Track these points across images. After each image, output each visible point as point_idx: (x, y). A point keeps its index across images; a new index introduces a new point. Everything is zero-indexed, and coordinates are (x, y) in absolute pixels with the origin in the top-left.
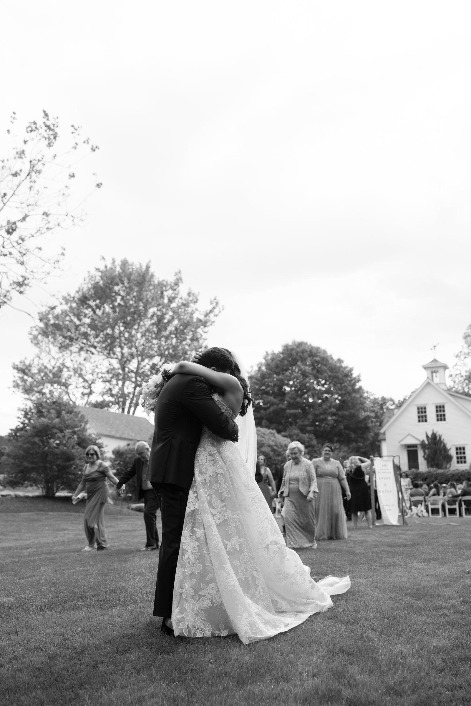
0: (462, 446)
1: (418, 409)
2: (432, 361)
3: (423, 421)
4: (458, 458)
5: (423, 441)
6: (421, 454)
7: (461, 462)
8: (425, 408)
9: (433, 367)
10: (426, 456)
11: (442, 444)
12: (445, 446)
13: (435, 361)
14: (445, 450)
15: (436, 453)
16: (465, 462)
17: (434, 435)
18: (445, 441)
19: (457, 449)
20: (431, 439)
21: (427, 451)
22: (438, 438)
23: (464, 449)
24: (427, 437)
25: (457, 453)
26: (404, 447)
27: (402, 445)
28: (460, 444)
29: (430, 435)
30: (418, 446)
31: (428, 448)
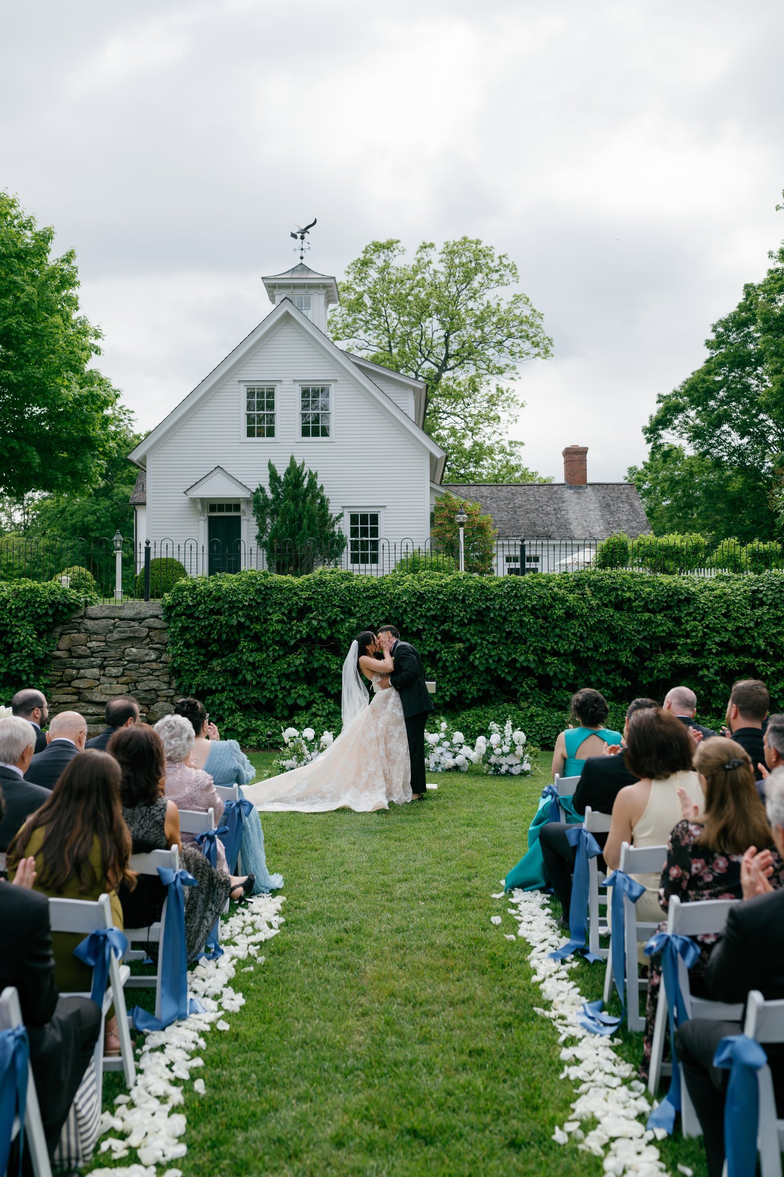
0: (369, 511)
1: (250, 395)
2: (293, 270)
3: (260, 435)
4: (354, 545)
5: (262, 490)
6: (249, 530)
7: (364, 560)
8: (271, 394)
9: (296, 286)
10: (265, 538)
11: (319, 501)
12: (324, 505)
13: (302, 268)
14: (324, 519)
15: (300, 527)
16: (375, 560)
17: (295, 472)
18: (326, 493)
19: (354, 518)
20: (287, 483)
21: (268, 520)
22: (305, 483)
23: (375, 518)
24: (274, 477)
25: (354, 532)
26: (199, 507)
27: (193, 500)
28: (364, 503)
29: (281, 473)
30: (243, 506)
31: (275, 512)
